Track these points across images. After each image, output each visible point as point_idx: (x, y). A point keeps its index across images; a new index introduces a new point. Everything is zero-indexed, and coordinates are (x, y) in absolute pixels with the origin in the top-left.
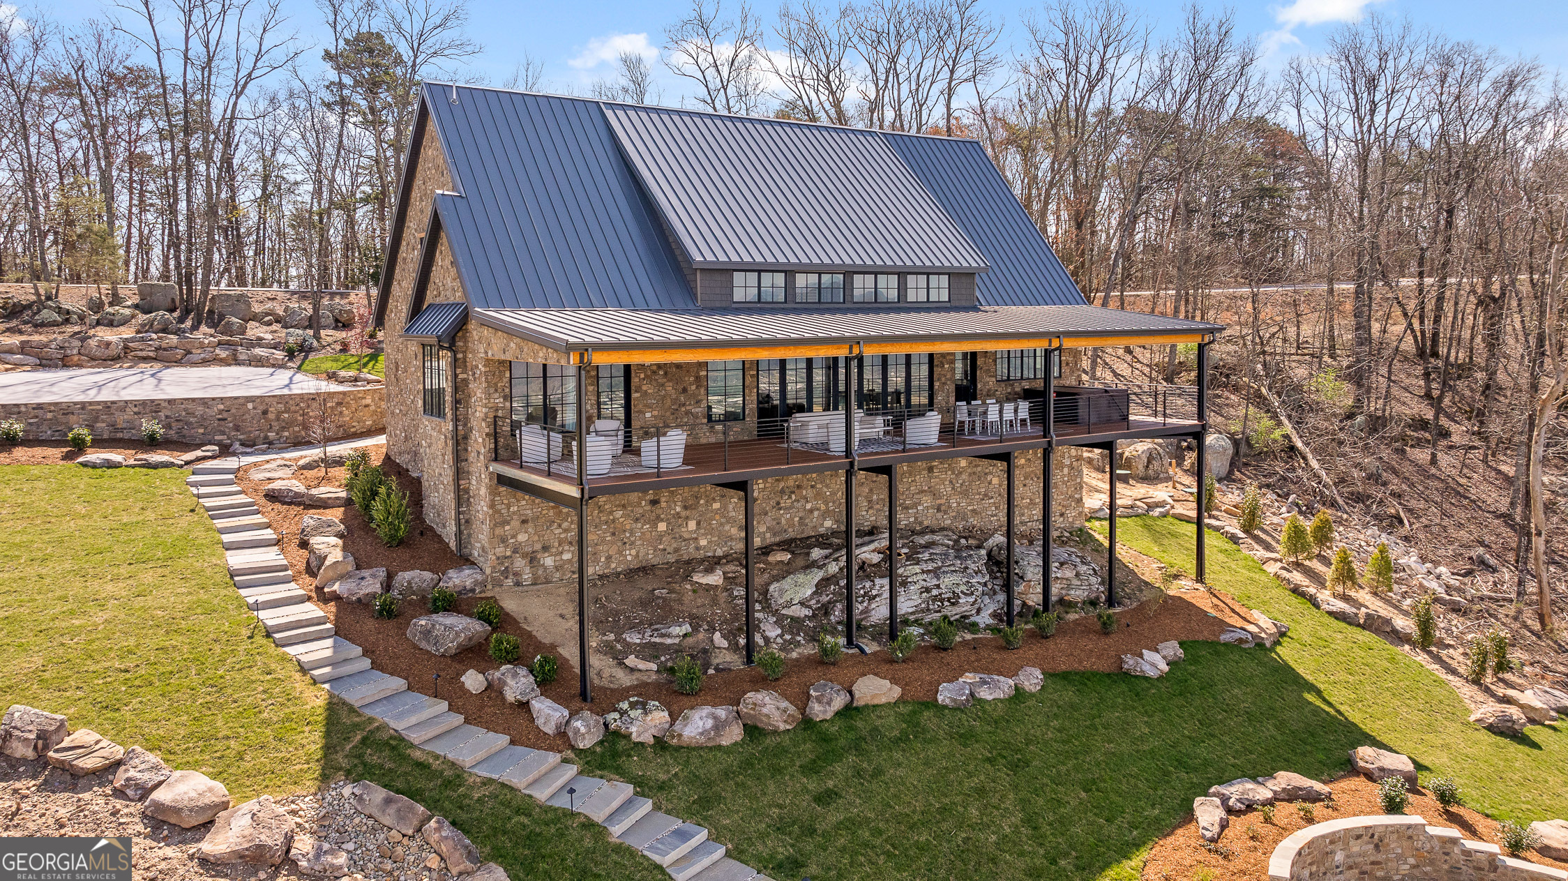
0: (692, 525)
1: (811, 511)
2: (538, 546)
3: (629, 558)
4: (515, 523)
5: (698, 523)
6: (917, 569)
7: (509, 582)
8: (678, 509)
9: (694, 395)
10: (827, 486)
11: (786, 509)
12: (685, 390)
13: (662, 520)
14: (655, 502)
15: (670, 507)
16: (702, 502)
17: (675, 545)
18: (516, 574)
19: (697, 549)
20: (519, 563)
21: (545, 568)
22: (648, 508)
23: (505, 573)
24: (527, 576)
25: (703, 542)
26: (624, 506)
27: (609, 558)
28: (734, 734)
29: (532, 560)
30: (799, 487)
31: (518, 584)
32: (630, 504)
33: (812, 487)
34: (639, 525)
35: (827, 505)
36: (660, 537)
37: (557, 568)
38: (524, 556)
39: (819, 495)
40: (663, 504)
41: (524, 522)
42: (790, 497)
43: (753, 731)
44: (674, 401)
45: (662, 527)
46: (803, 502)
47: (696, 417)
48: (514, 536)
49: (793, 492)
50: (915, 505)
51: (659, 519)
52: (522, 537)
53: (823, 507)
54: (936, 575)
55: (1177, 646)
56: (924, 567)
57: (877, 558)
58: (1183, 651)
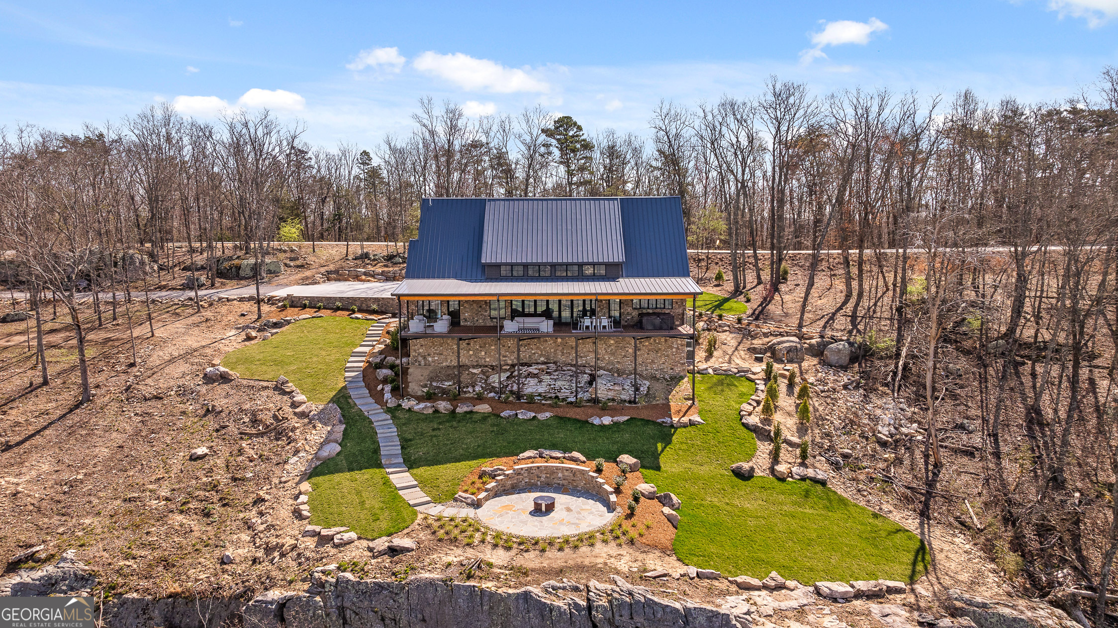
0: (483, 353)
1: (534, 353)
2: (426, 354)
4: (419, 346)
5: (486, 353)
6: (549, 377)
7: (417, 364)
8: (477, 347)
9: (484, 309)
10: (542, 345)
12: (481, 307)
14: (468, 344)
15: (474, 346)
17: (476, 359)
18: (419, 362)
19: (485, 362)
20: (420, 359)
21: (429, 361)
22: (466, 346)
23: (416, 361)
24: (423, 363)
25: (488, 360)
27: (451, 360)
28: (430, 411)
29: (425, 358)
30: (528, 344)
31: (420, 365)
34: (462, 351)
36: (470, 356)
37: (433, 362)
38: (422, 356)
39: (538, 348)
41: (422, 346)
43: (436, 411)
44: (477, 310)
45: (471, 352)
47: (485, 316)
48: (419, 350)
50: (586, 356)
51: (470, 350)
52: (421, 351)
54: (555, 380)
55: (626, 418)
56: (552, 377)
57: (536, 372)
58: (628, 420)
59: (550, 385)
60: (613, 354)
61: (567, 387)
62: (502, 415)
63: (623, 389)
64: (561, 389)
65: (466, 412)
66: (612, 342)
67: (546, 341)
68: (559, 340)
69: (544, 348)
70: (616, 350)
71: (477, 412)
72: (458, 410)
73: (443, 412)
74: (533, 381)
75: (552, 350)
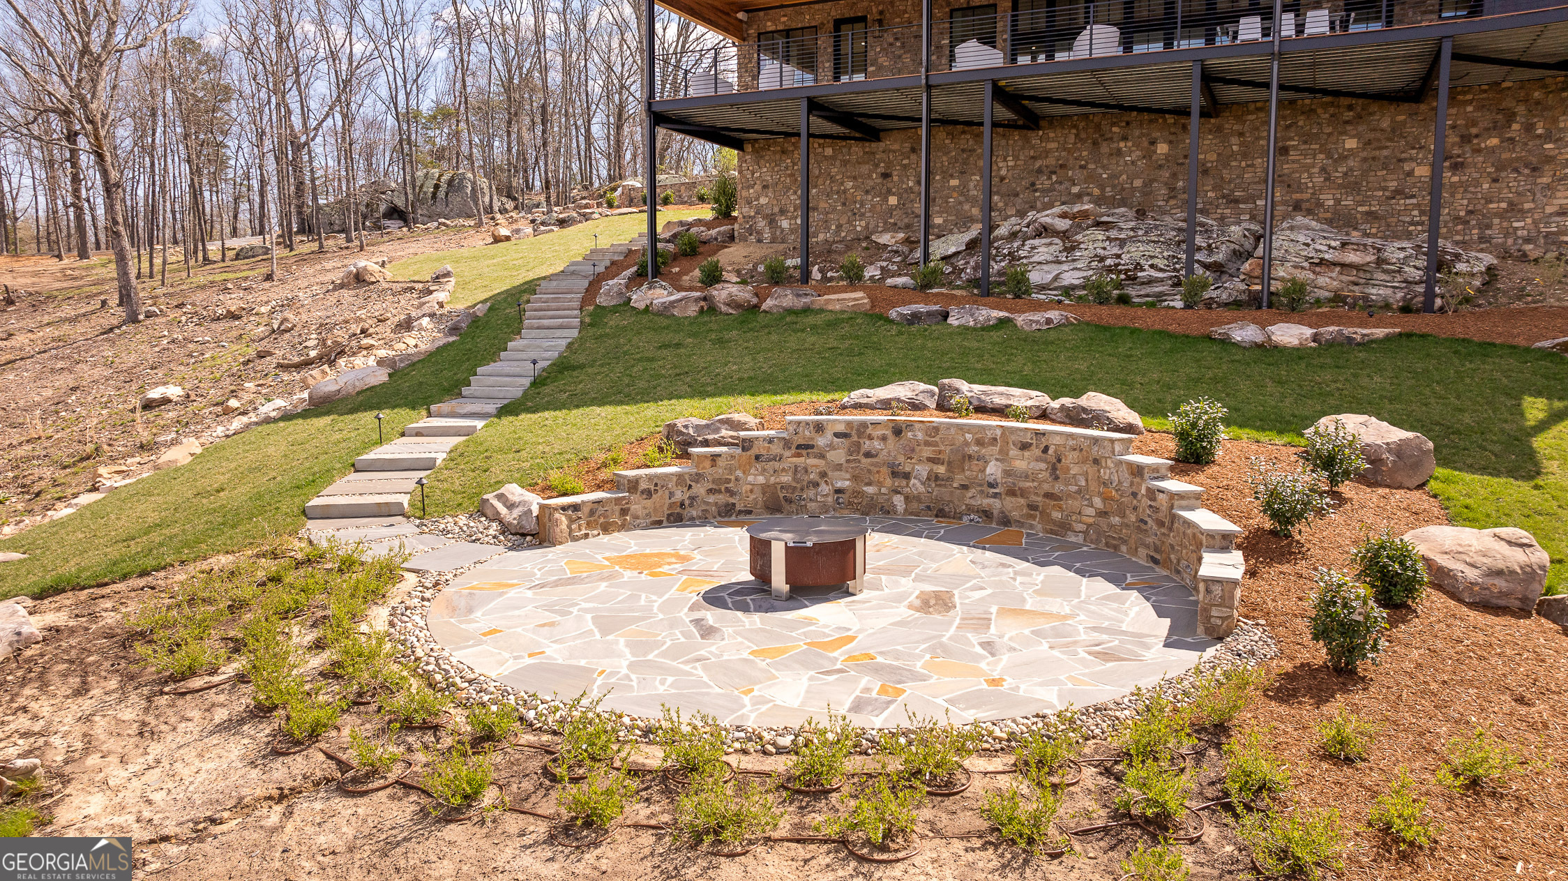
2: (776, 210)
3: (859, 229)
4: (758, 187)
6: (1101, 235)
7: (753, 238)
8: (911, 184)
10: (1104, 167)
11: (1043, 191)
13: (894, 194)
14: (886, 176)
15: (903, 182)
16: (938, 178)
17: (906, 220)
18: (758, 233)
20: (761, 224)
21: (783, 230)
22: (879, 181)
23: (750, 231)
24: (766, 235)
26: (855, 178)
27: (839, 227)
28: (692, 310)
29: (772, 221)
30: (1061, 166)
31: (760, 241)
32: (861, 176)
33: (1082, 167)
34: (870, 197)
35: (1102, 188)
36: (891, 210)
37: (790, 230)
38: (765, 217)
39: (1091, 178)
40: (896, 178)
41: (765, 187)
42: (1049, 178)
43: (709, 310)
45: (893, 200)
46: (1067, 184)
48: (757, 199)
49: (1055, 173)
51: (889, 192)
52: (763, 201)
53: (1096, 191)
54: (1122, 243)
55: (1380, 332)
56: (1113, 234)
57: (1063, 224)
58: (1388, 338)
59: (1102, 259)
60: (1352, 187)
61: (1161, 263)
62: (893, 314)
63: (1380, 262)
64: (1139, 267)
65: (790, 311)
66: (1351, 144)
67: (1119, 153)
68: (1162, 148)
69: (1112, 177)
70: (1365, 174)
71: (822, 311)
72: (769, 303)
73: (724, 308)
74: (1044, 250)
75: (1138, 183)
